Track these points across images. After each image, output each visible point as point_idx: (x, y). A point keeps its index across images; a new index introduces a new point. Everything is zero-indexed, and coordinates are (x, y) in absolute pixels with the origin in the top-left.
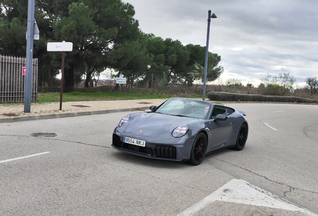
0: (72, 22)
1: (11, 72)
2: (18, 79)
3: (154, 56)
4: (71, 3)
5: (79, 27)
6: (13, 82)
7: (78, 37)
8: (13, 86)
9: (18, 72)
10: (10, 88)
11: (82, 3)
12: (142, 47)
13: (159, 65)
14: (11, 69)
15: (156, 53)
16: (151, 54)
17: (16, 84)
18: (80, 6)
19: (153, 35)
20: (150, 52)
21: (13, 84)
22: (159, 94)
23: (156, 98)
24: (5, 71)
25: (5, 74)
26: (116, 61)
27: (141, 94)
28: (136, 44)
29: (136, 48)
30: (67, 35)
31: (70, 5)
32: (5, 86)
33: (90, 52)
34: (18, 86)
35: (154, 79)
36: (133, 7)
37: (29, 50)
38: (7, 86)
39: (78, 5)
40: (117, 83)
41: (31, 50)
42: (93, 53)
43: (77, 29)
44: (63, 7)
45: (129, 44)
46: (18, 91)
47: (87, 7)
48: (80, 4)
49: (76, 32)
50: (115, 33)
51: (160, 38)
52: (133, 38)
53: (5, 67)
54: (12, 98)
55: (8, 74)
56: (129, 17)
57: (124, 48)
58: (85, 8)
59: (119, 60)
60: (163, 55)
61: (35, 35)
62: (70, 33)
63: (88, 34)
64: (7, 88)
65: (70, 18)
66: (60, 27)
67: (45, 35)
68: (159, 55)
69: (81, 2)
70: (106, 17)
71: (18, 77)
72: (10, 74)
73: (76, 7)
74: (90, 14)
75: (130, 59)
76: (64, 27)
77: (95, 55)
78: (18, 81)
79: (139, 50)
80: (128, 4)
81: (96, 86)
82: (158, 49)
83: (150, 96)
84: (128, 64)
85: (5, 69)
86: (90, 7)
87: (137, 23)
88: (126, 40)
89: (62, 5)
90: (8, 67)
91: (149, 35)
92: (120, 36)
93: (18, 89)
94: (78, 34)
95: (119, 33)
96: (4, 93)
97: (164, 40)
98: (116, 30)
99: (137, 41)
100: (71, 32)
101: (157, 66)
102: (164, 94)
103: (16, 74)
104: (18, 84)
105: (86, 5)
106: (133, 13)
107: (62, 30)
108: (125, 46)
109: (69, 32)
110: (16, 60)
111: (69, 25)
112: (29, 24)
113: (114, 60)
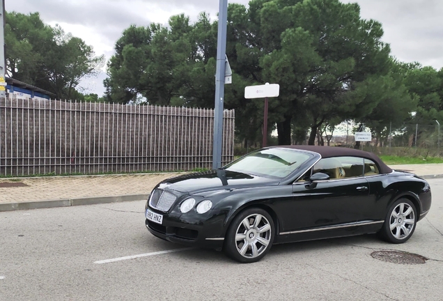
0: (285, 56)
1: (199, 129)
2: (209, 138)
3: (419, 97)
4: (284, 30)
5: (295, 62)
6: (202, 142)
7: (293, 76)
8: (202, 148)
9: (209, 129)
10: (198, 151)
11: (300, 28)
12: (398, 85)
13: (428, 110)
14: (199, 125)
15: (423, 92)
16: (414, 94)
17: (205, 145)
18: (297, 32)
19: (418, 64)
20: (412, 90)
21: (202, 144)
22: (429, 157)
23: (423, 162)
24: (191, 128)
25: (191, 132)
26: (354, 108)
27: (396, 156)
28: (387, 80)
29: (386, 87)
30: (279, 75)
31: (283, 33)
32: (191, 148)
33: (313, 97)
34: (208, 148)
35: (420, 133)
36: (380, 25)
37: (219, 98)
38: (194, 147)
39: (295, 30)
40: (357, 140)
41: (221, 99)
42: (318, 97)
43: (293, 64)
44: (274, 37)
45: (373, 81)
46: (208, 154)
47: (307, 32)
48: (297, 29)
49: (291, 69)
50: (351, 67)
51: (430, 68)
52: (381, 71)
53: (192, 123)
54: (201, 163)
55: (195, 132)
56: (373, 41)
57: (366, 87)
58: (304, 35)
59: (358, 106)
60: (435, 94)
61: (227, 78)
62: (283, 72)
63: (310, 71)
64: (194, 151)
65: (283, 50)
66: (269, 65)
67: (251, 76)
68: (428, 95)
69: (298, 27)
70: (336, 43)
71: (209, 135)
72: (198, 132)
73: (291, 34)
74: (311, 42)
75: (377, 103)
76: (275, 63)
77: (320, 99)
78: (209, 141)
79: (394, 89)
80: (371, 21)
81: (328, 145)
82: (428, 85)
83: (413, 159)
84: (375, 111)
85: (191, 125)
86: (312, 32)
87: (387, 49)
88: (369, 75)
89: (273, 34)
90: (195, 122)
91: (411, 65)
92: (360, 70)
93: (208, 151)
94: (294, 71)
95: (357, 66)
96: (190, 158)
97: (437, 71)
98: (352, 61)
99: (388, 76)
100: (285, 70)
101: (425, 112)
102: (438, 156)
103: (205, 132)
104: (208, 145)
105: (305, 30)
106: (380, 34)
107: (272, 69)
108: (367, 84)
109: (281, 70)
110: (206, 113)
111: (282, 60)
112: (219, 63)
113: (350, 105)
